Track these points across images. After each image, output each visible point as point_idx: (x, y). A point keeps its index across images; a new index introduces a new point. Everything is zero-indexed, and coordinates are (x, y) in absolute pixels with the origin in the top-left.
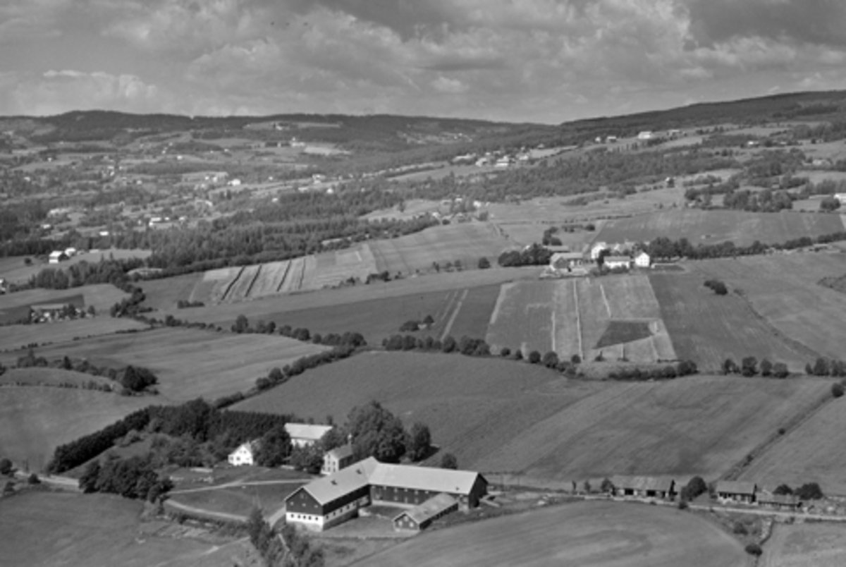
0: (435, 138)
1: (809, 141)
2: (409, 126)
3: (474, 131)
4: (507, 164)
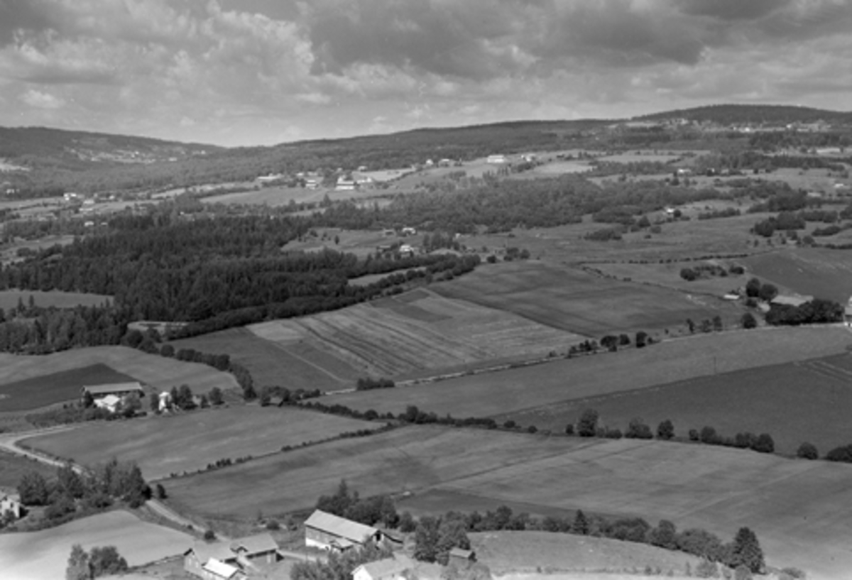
0: (108, 156)
1: (752, 171)
2: (75, 141)
3: (150, 150)
4: (352, 188)
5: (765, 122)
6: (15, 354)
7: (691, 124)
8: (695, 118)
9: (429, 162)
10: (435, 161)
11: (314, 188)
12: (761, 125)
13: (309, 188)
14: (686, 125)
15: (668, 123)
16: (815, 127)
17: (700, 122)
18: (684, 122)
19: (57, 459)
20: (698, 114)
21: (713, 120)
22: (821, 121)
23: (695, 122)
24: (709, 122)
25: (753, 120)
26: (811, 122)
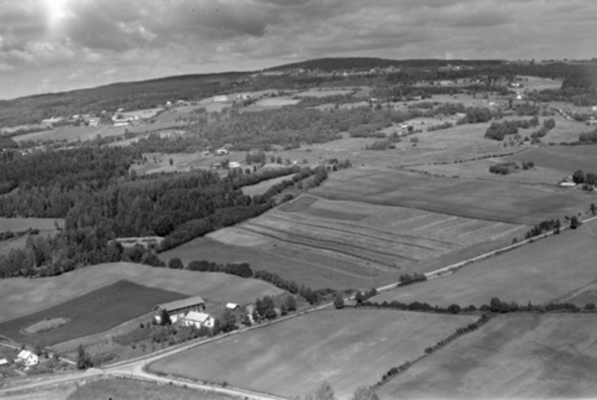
4: (126, 124)
5: (354, 69)
6: (29, 277)
7: (306, 72)
8: (308, 68)
9: (169, 103)
10: (173, 102)
11: (96, 126)
12: (352, 71)
13: (92, 126)
14: (303, 73)
15: (290, 71)
16: (390, 70)
17: (312, 70)
18: (302, 71)
19: (205, 383)
20: (310, 65)
21: (320, 69)
22: (391, 66)
23: (309, 70)
24: (318, 70)
25: (346, 68)
26: (386, 67)
